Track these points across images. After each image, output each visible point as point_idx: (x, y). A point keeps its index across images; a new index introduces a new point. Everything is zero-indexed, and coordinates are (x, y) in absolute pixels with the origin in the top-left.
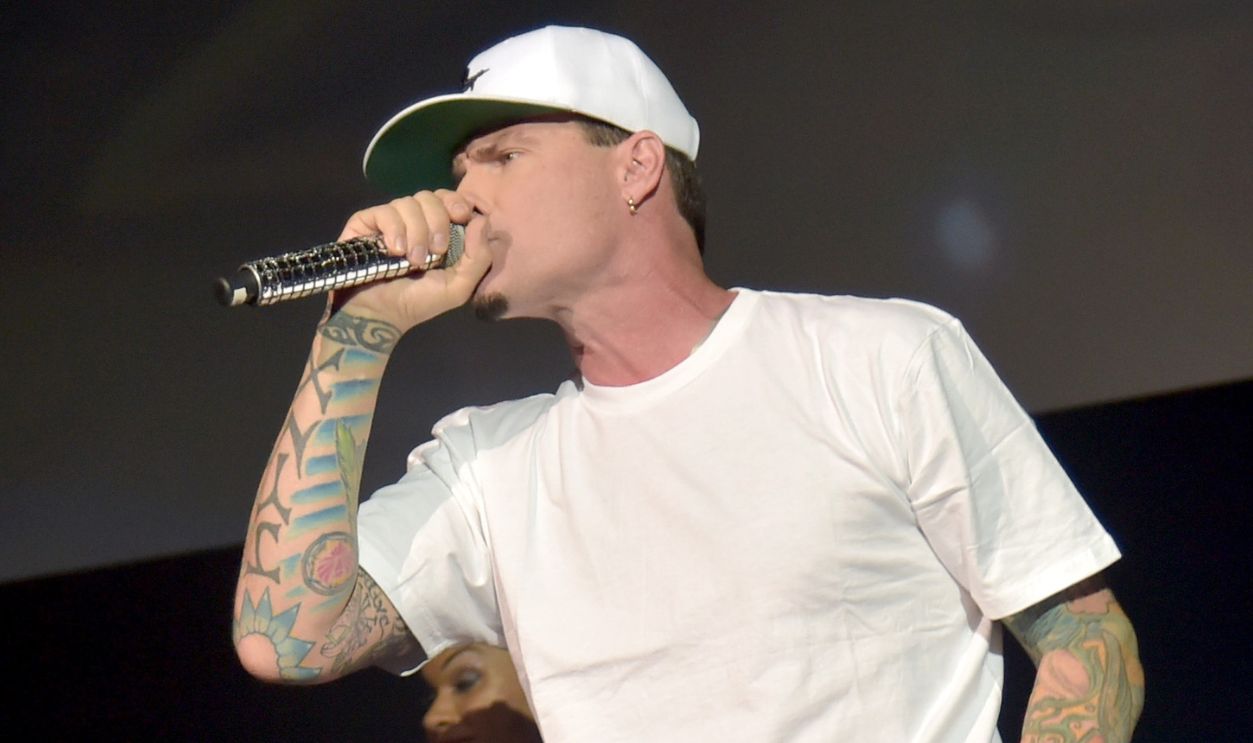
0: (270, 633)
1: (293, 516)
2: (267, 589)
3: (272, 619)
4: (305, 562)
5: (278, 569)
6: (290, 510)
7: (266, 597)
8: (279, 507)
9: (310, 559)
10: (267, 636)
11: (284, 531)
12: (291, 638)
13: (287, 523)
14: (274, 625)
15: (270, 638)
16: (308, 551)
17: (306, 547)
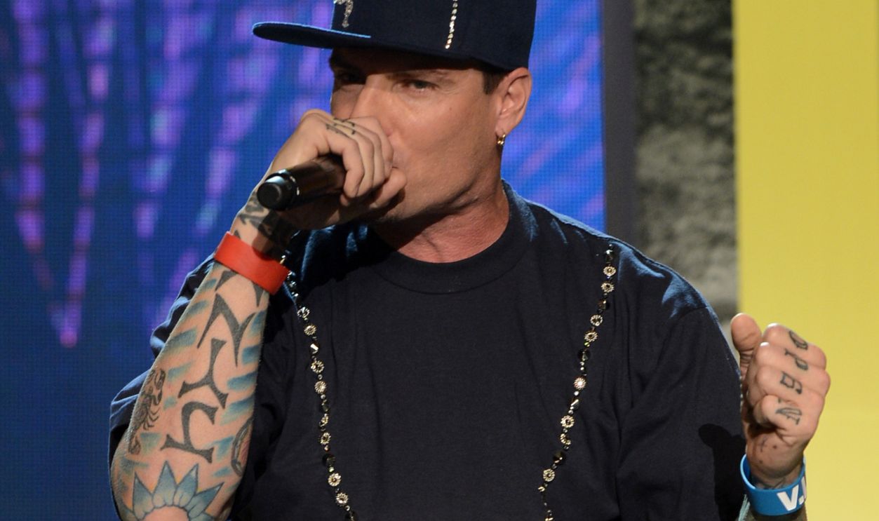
0: (188, 508)
1: (229, 401)
2: (197, 466)
3: (195, 495)
4: (235, 443)
5: (212, 449)
6: (227, 395)
7: (193, 473)
8: (215, 390)
9: (239, 442)
10: (186, 510)
11: (220, 414)
12: (206, 514)
13: (224, 406)
14: (195, 500)
15: (188, 512)
16: (239, 434)
17: (238, 431)
